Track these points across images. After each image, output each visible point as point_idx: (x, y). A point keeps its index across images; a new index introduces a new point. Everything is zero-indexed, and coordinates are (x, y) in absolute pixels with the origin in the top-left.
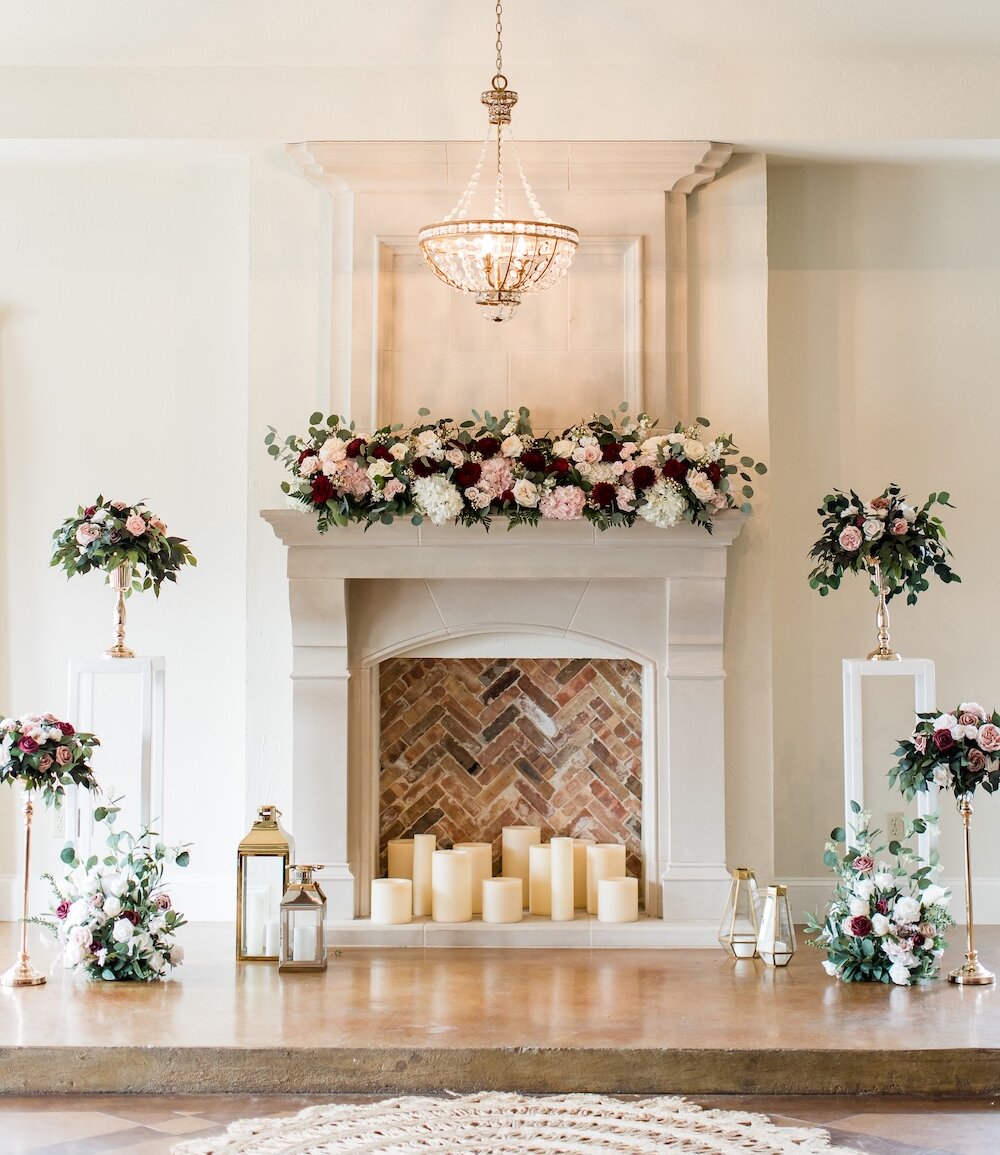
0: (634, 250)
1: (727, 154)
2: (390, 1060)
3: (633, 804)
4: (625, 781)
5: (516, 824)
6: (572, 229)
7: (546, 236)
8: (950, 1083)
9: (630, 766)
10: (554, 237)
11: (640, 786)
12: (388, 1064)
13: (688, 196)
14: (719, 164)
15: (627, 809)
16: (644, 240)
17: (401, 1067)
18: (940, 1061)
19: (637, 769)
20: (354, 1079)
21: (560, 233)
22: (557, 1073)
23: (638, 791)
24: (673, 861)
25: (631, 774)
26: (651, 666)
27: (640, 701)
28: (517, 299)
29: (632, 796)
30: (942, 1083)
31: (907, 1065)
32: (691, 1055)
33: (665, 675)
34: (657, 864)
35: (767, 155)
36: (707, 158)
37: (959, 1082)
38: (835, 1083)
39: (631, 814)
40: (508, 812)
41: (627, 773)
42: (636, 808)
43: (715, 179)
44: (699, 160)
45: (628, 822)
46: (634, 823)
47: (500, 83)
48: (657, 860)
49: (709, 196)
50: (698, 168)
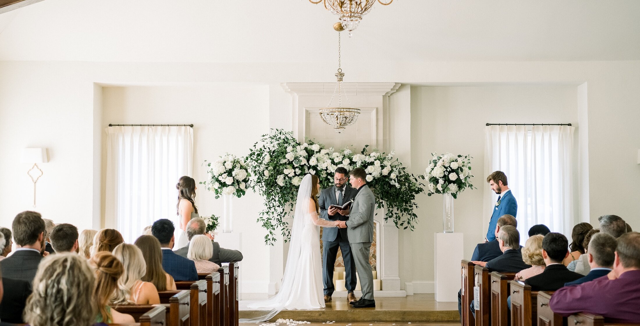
0: (374, 112)
1: (400, 85)
2: (317, 313)
3: (374, 261)
4: (372, 255)
5: (342, 266)
6: (359, 109)
7: (352, 111)
8: (451, 318)
9: (373, 251)
10: (354, 112)
11: (375, 256)
12: (317, 314)
13: (389, 96)
14: (397, 88)
15: (372, 263)
16: (377, 109)
17: (320, 315)
18: (449, 313)
19: (375, 252)
20: (309, 318)
21: (355, 111)
22: (358, 316)
23: (375, 258)
24: (385, 275)
25: (373, 253)
26: (379, 223)
27: (376, 233)
28: (344, 127)
29: (373, 259)
30: (450, 318)
31: (441, 314)
32: (390, 312)
33: (383, 226)
34: (381, 276)
35: (411, 85)
36: (395, 86)
37: (454, 318)
38: (424, 318)
39: (373, 264)
40: (340, 263)
41: (372, 253)
42: (374, 262)
43: (396, 92)
44: (392, 87)
45: (372, 266)
46: (374, 266)
47: (340, 71)
48: (380, 275)
49: (395, 96)
50: (392, 89)
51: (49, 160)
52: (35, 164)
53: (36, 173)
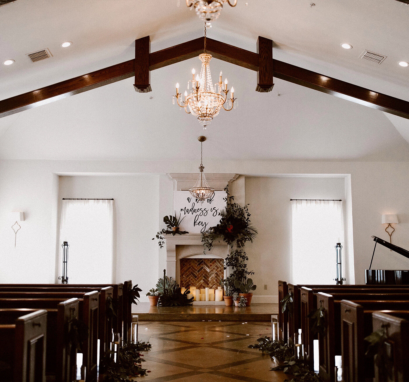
1: (239, 175)
13: (232, 182)
17: (188, 316)
35: (245, 176)
36: (235, 176)
43: (236, 179)
47: (202, 165)
49: (235, 182)
50: (234, 178)
51: (24, 219)
52: (16, 222)
53: (16, 227)
